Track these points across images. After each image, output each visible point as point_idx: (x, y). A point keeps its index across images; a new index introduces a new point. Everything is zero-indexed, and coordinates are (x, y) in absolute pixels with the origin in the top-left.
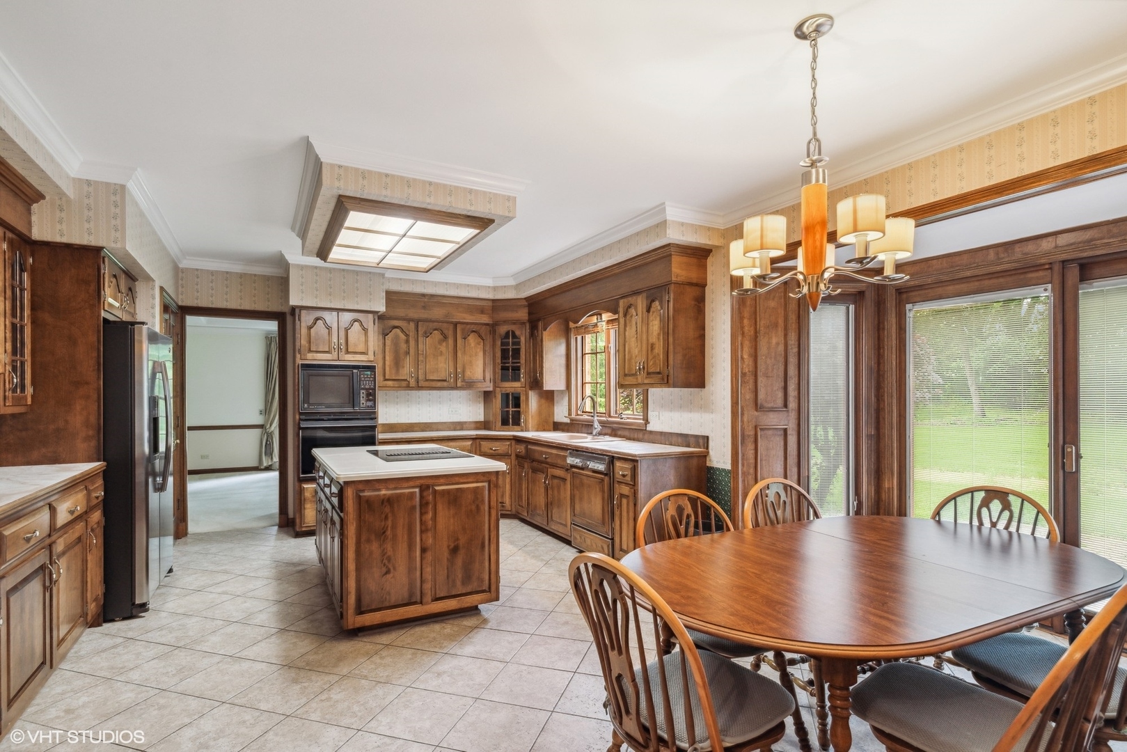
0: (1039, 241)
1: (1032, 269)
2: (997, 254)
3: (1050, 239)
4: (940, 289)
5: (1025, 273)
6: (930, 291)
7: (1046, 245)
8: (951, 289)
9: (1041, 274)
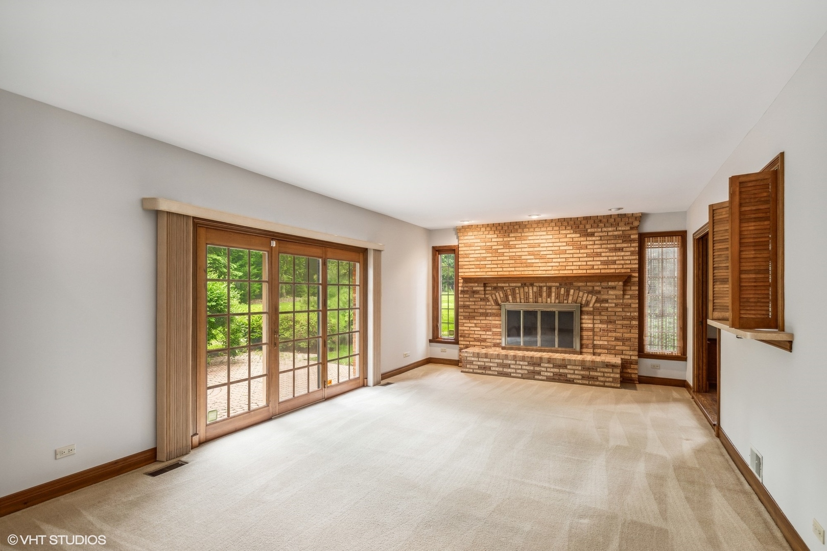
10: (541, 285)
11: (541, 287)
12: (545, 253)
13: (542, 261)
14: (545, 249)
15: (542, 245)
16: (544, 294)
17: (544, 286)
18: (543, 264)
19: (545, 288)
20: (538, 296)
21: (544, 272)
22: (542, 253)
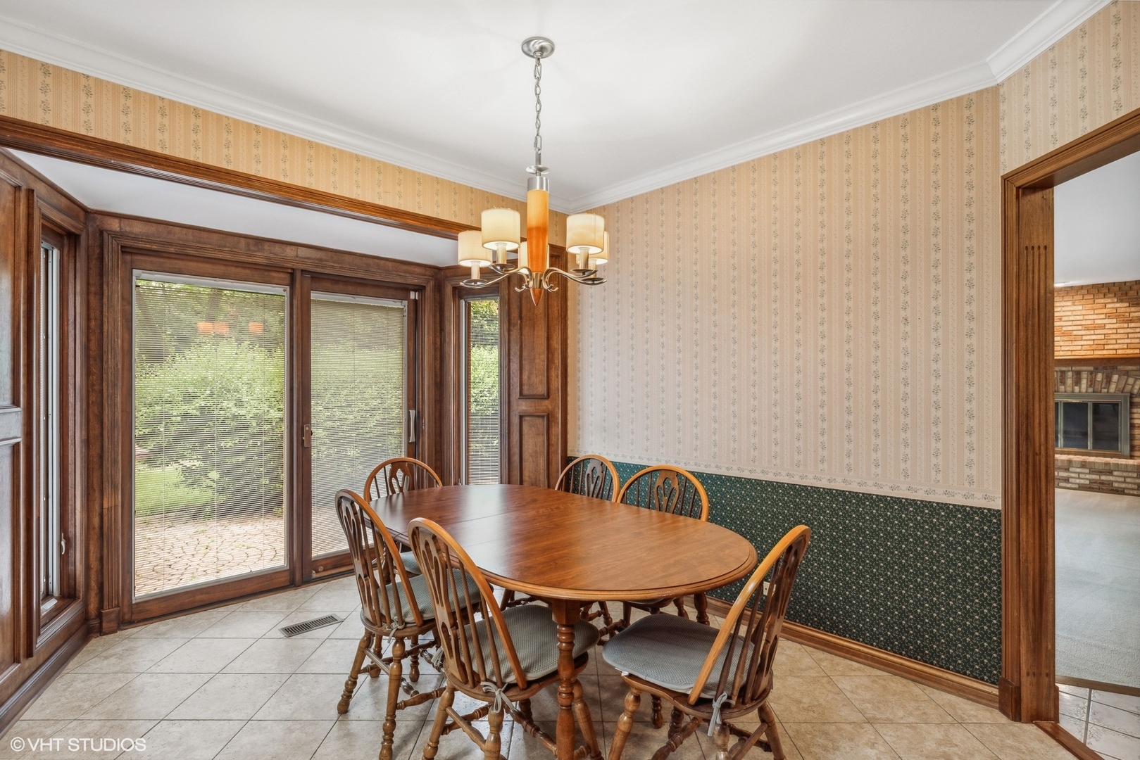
0: (284, 246)
1: (275, 269)
2: (248, 245)
3: (293, 248)
4: (180, 262)
5: (269, 271)
6: (166, 260)
7: (290, 252)
8: (193, 265)
9: (282, 275)
10: (1064, 369)
11: (1063, 373)
12: (1070, 328)
13: (1065, 338)
14: (1070, 323)
15: (1064, 319)
16: (1069, 381)
17: (1069, 371)
18: (1070, 343)
19: (1070, 374)
20: (1059, 383)
21: (1069, 353)
22: (1064, 329)
